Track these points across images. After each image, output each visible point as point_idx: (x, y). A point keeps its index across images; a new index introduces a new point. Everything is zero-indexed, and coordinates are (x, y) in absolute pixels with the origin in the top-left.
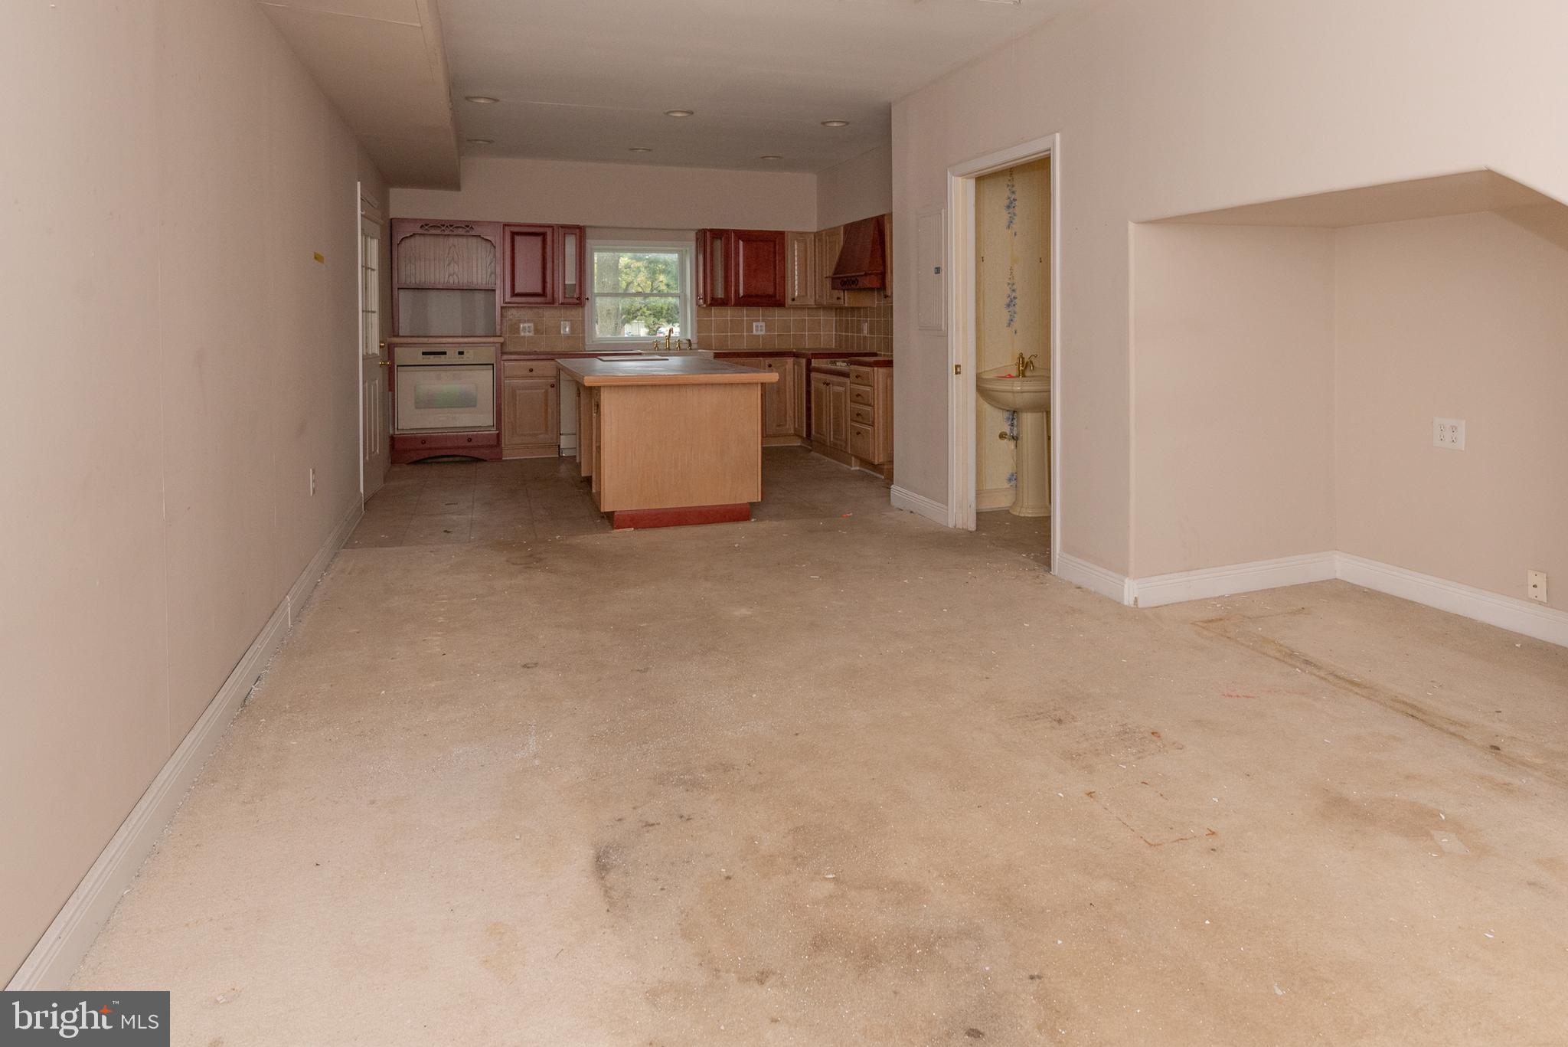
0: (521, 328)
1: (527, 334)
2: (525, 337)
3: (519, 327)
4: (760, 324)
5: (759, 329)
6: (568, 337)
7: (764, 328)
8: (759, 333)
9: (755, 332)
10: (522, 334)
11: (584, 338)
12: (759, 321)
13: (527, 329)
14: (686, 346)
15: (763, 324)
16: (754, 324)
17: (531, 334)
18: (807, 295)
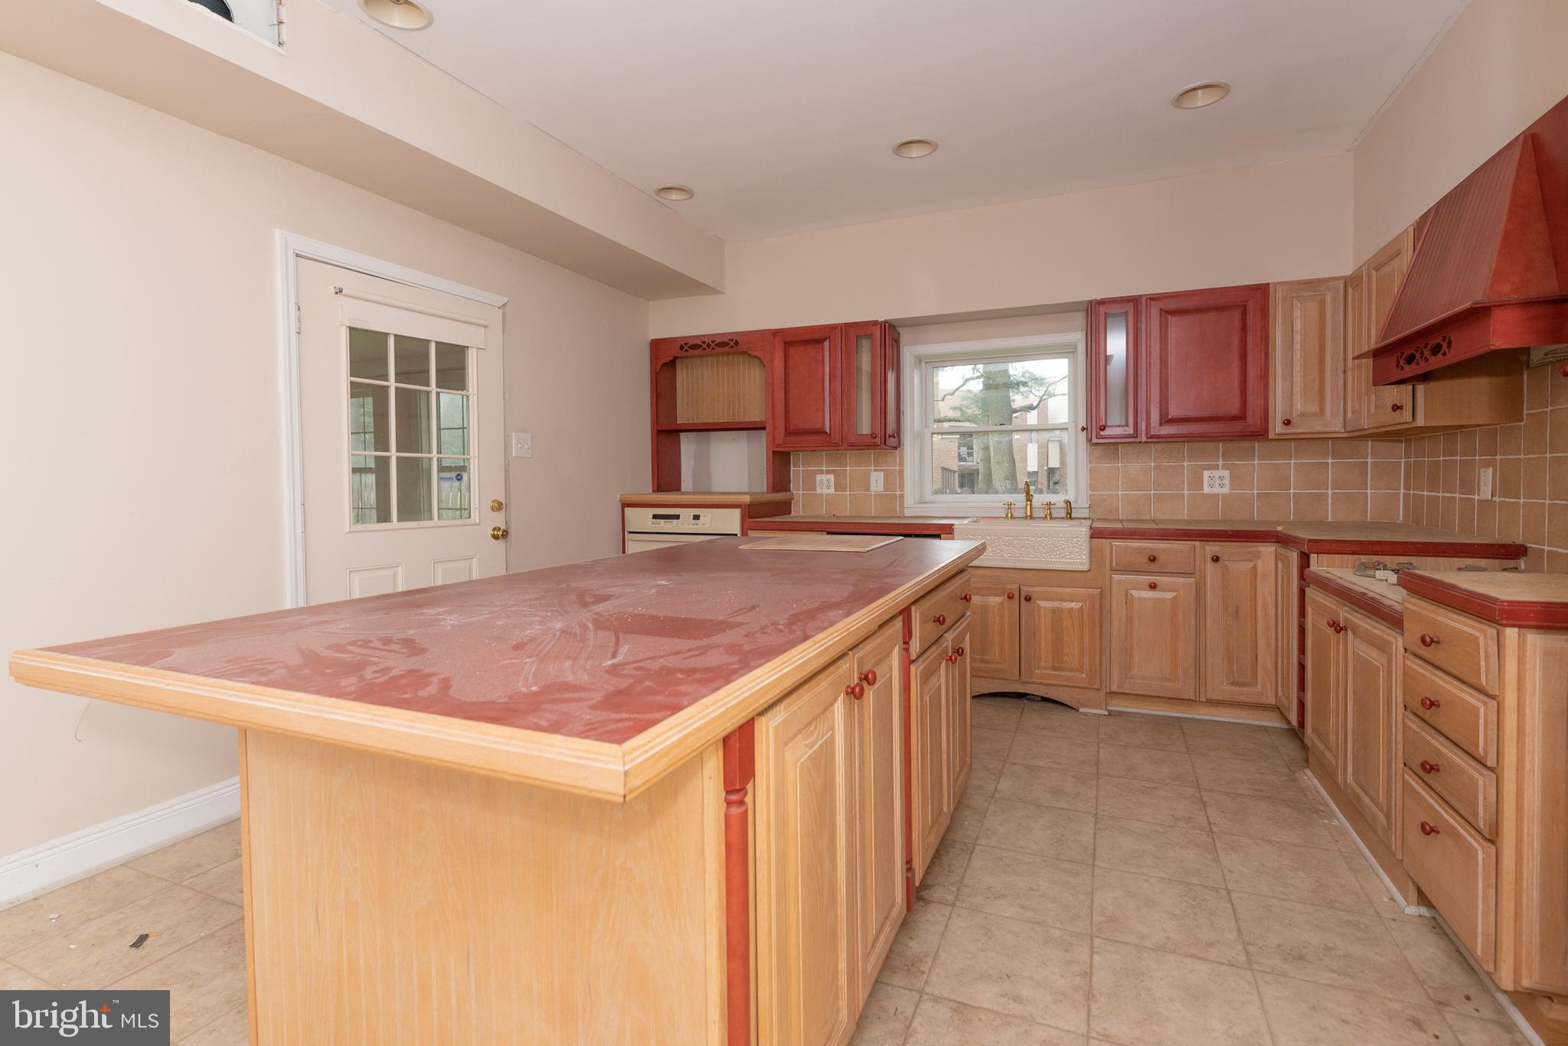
0: (818, 481)
1: (826, 491)
2: (822, 494)
3: (815, 481)
4: (1217, 473)
5: (1217, 481)
6: (878, 496)
7: (1227, 481)
8: (1217, 490)
9: (1206, 490)
10: (819, 491)
11: (902, 496)
12: (1217, 467)
13: (826, 483)
14: (1063, 513)
15: (1226, 473)
16: (1206, 474)
17: (832, 491)
18: (1322, 409)
